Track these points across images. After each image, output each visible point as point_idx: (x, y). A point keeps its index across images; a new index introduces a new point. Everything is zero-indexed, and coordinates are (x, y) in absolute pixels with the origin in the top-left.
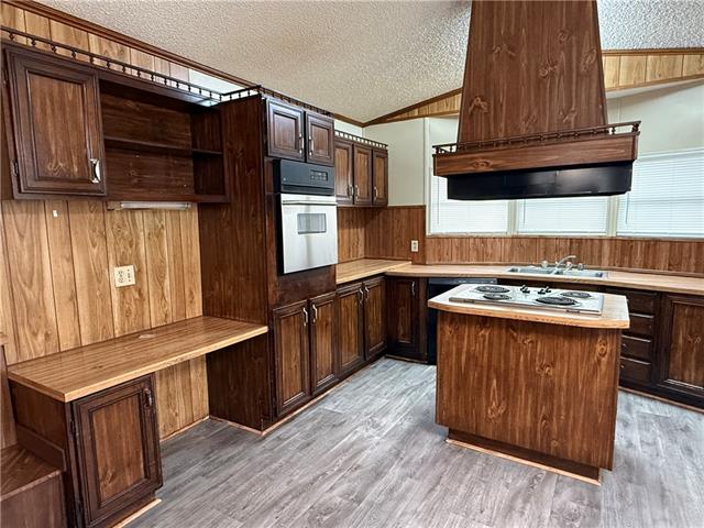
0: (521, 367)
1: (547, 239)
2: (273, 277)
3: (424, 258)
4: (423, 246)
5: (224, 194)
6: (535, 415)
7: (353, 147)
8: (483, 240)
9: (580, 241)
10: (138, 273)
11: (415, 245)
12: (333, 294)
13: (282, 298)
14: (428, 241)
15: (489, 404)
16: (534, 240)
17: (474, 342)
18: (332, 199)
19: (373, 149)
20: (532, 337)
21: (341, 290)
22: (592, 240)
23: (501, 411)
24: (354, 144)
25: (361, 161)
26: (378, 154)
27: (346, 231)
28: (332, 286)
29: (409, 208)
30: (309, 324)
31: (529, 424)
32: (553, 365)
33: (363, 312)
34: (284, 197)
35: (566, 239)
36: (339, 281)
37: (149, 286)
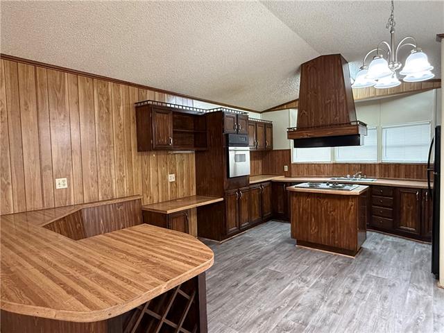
0: (323, 212)
1: (349, 164)
2: (226, 179)
3: (291, 174)
4: (290, 168)
5: (207, 147)
6: (329, 232)
7: (256, 124)
8: (319, 165)
9: (365, 165)
10: (176, 177)
11: (286, 168)
12: (248, 188)
13: (228, 187)
14: (292, 166)
15: (311, 229)
16: (343, 165)
17: (305, 203)
18: (248, 148)
19: (265, 124)
20: (326, 200)
21: (251, 186)
22: (371, 164)
23: (316, 230)
24: (256, 123)
25: (260, 130)
26: (268, 126)
27: (253, 162)
28: (248, 184)
29: (283, 150)
30: (239, 199)
31: (327, 235)
32: (334, 211)
33: (261, 197)
34: (230, 148)
35: (358, 164)
36: (251, 182)
37: (179, 183)
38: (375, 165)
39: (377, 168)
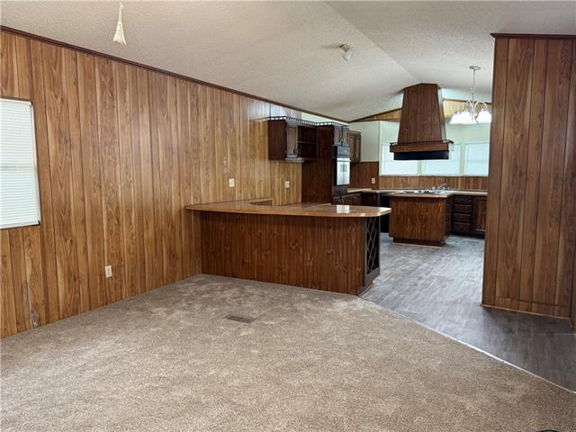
0: (417, 213)
2: (333, 187)
3: (378, 186)
4: (377, 181)
5: (315, 157)
6: (422, 228)
9: (449, 178)
10: (290, 184)
11: (373, 181)
14: (380, 178)
15: (407, 227)
16: (429, 177)
18: (348, 159)
19: (355, 135)
22: (454, 177)
23: (411, 228)
26: (357, 137)
29: (370, 163)
31: (420, 231)
34: (338, 159)
36: (348, 192)
38: (457, 177)
39: (460, 181)
